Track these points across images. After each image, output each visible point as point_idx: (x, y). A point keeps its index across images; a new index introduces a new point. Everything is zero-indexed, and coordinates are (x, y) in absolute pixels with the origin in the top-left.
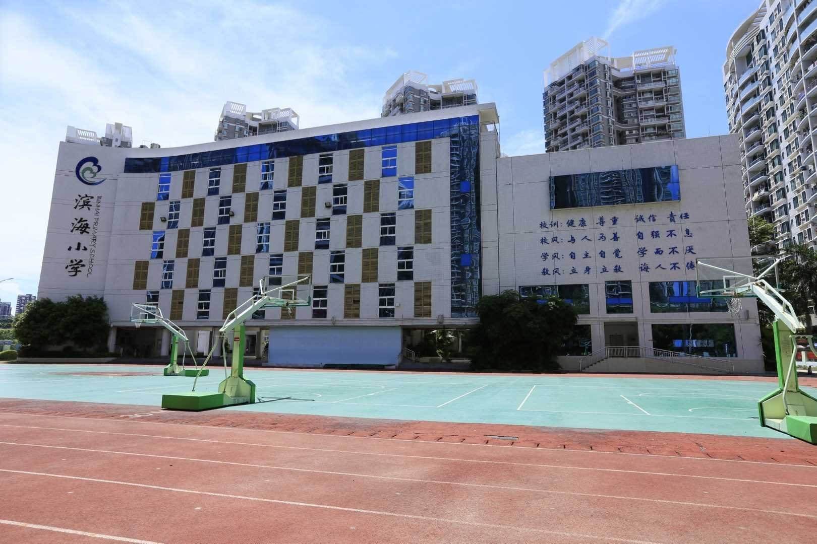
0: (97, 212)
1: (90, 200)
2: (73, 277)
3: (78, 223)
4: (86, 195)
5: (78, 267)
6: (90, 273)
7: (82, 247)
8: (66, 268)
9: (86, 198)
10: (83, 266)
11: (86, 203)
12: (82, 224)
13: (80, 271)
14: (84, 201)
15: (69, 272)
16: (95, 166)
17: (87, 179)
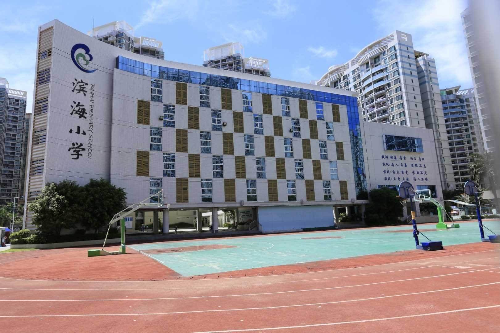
0: (92, 100)
1: (85, 86)
2: (75, 160)
3: (77, 106)
4: (81, 80)
5: (79, 151)
6: (89, 158)
7: (81, 132)
8: (69, 150)
9: (81, 84)
10: (84, 149)
11: (82, 89)
12: (80, 108)
13: (81, 155)
14: (80, 86)
15: (72, 154)
16: (86, 54)
17: (81, 64)
